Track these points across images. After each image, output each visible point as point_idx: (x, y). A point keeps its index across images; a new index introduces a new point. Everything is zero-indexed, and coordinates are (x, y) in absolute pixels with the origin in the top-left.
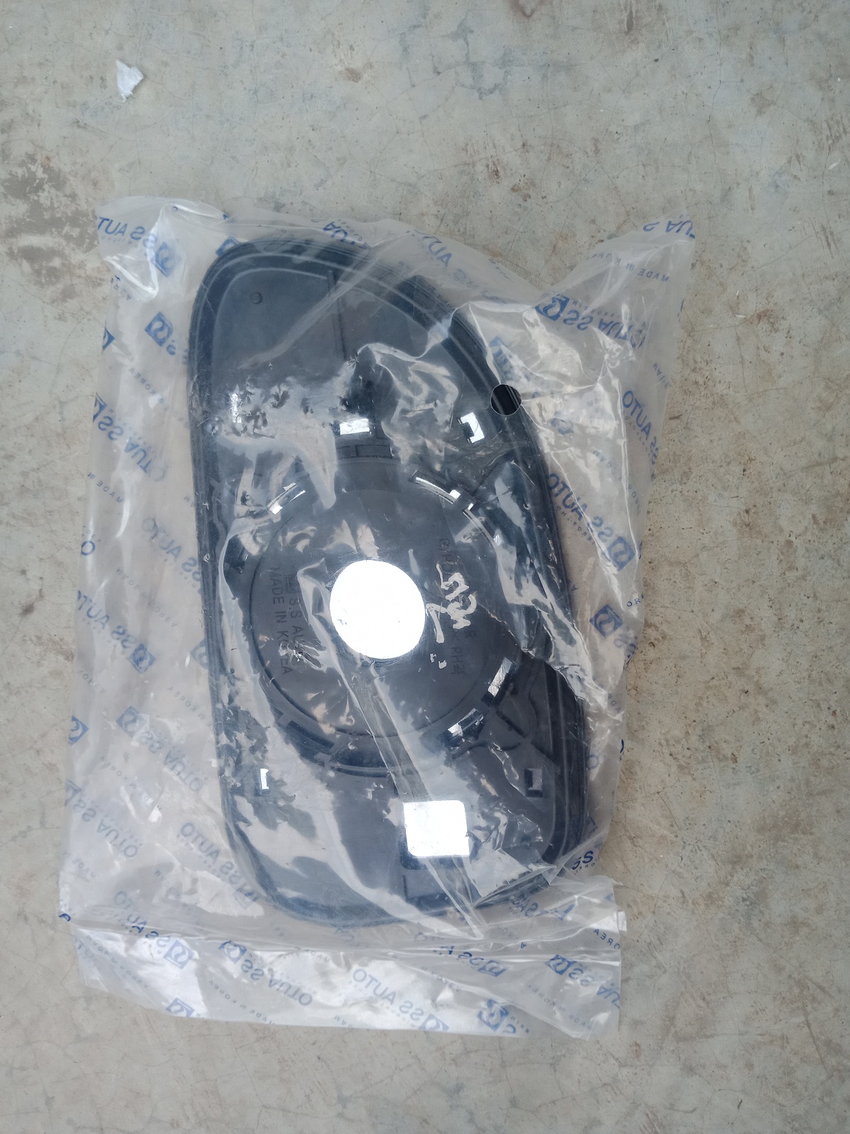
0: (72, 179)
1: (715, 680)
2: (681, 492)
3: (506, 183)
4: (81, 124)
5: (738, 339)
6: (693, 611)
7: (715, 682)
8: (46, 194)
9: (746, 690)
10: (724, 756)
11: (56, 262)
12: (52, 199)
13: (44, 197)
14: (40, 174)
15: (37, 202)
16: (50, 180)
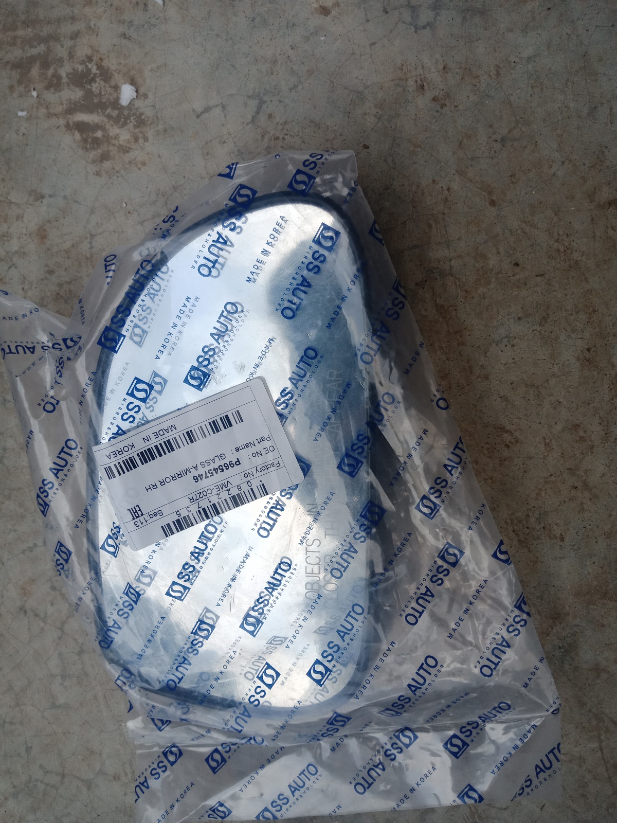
0: (116, 75)
1: (552, 477)
2: (539, 332)
3: (429, 95)
4: (127, 36)
5: (592, 220)
6: (540, 423)
7: (553, 478)
8: (97, 84)
9: (576, 486)
10: (554, 535)
11: (99, 134)
12: (100, 88)
13: (95, 87)
14: (94, 70)
15: (91, 90)
16: (101, 75)
